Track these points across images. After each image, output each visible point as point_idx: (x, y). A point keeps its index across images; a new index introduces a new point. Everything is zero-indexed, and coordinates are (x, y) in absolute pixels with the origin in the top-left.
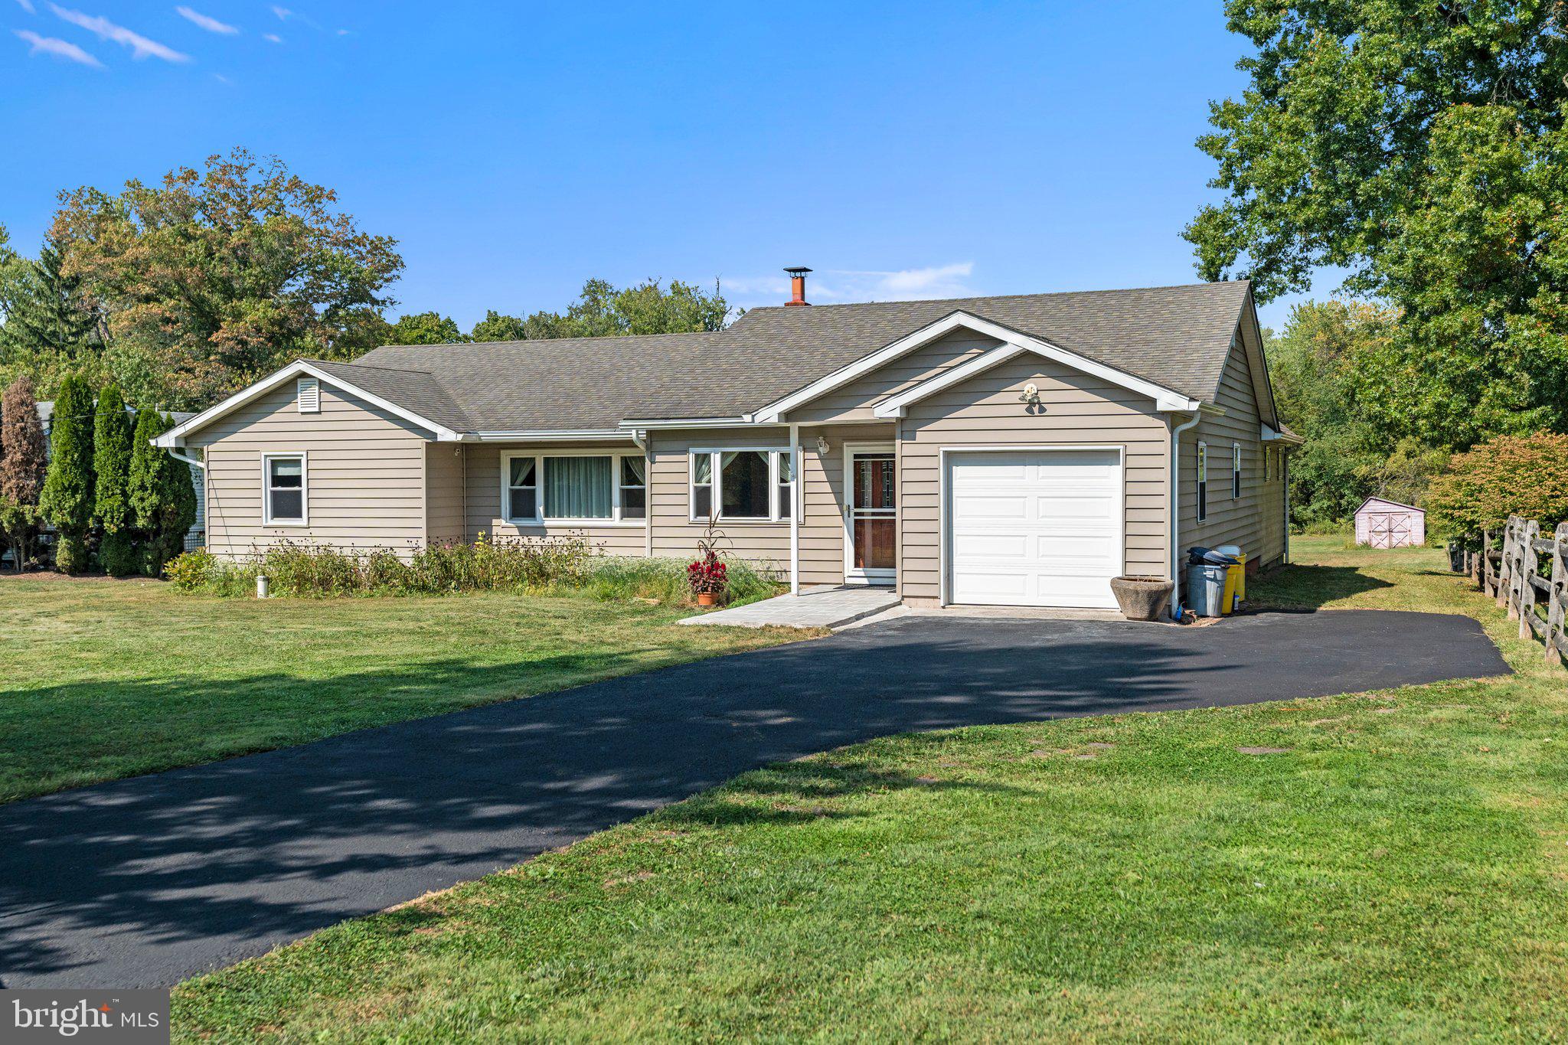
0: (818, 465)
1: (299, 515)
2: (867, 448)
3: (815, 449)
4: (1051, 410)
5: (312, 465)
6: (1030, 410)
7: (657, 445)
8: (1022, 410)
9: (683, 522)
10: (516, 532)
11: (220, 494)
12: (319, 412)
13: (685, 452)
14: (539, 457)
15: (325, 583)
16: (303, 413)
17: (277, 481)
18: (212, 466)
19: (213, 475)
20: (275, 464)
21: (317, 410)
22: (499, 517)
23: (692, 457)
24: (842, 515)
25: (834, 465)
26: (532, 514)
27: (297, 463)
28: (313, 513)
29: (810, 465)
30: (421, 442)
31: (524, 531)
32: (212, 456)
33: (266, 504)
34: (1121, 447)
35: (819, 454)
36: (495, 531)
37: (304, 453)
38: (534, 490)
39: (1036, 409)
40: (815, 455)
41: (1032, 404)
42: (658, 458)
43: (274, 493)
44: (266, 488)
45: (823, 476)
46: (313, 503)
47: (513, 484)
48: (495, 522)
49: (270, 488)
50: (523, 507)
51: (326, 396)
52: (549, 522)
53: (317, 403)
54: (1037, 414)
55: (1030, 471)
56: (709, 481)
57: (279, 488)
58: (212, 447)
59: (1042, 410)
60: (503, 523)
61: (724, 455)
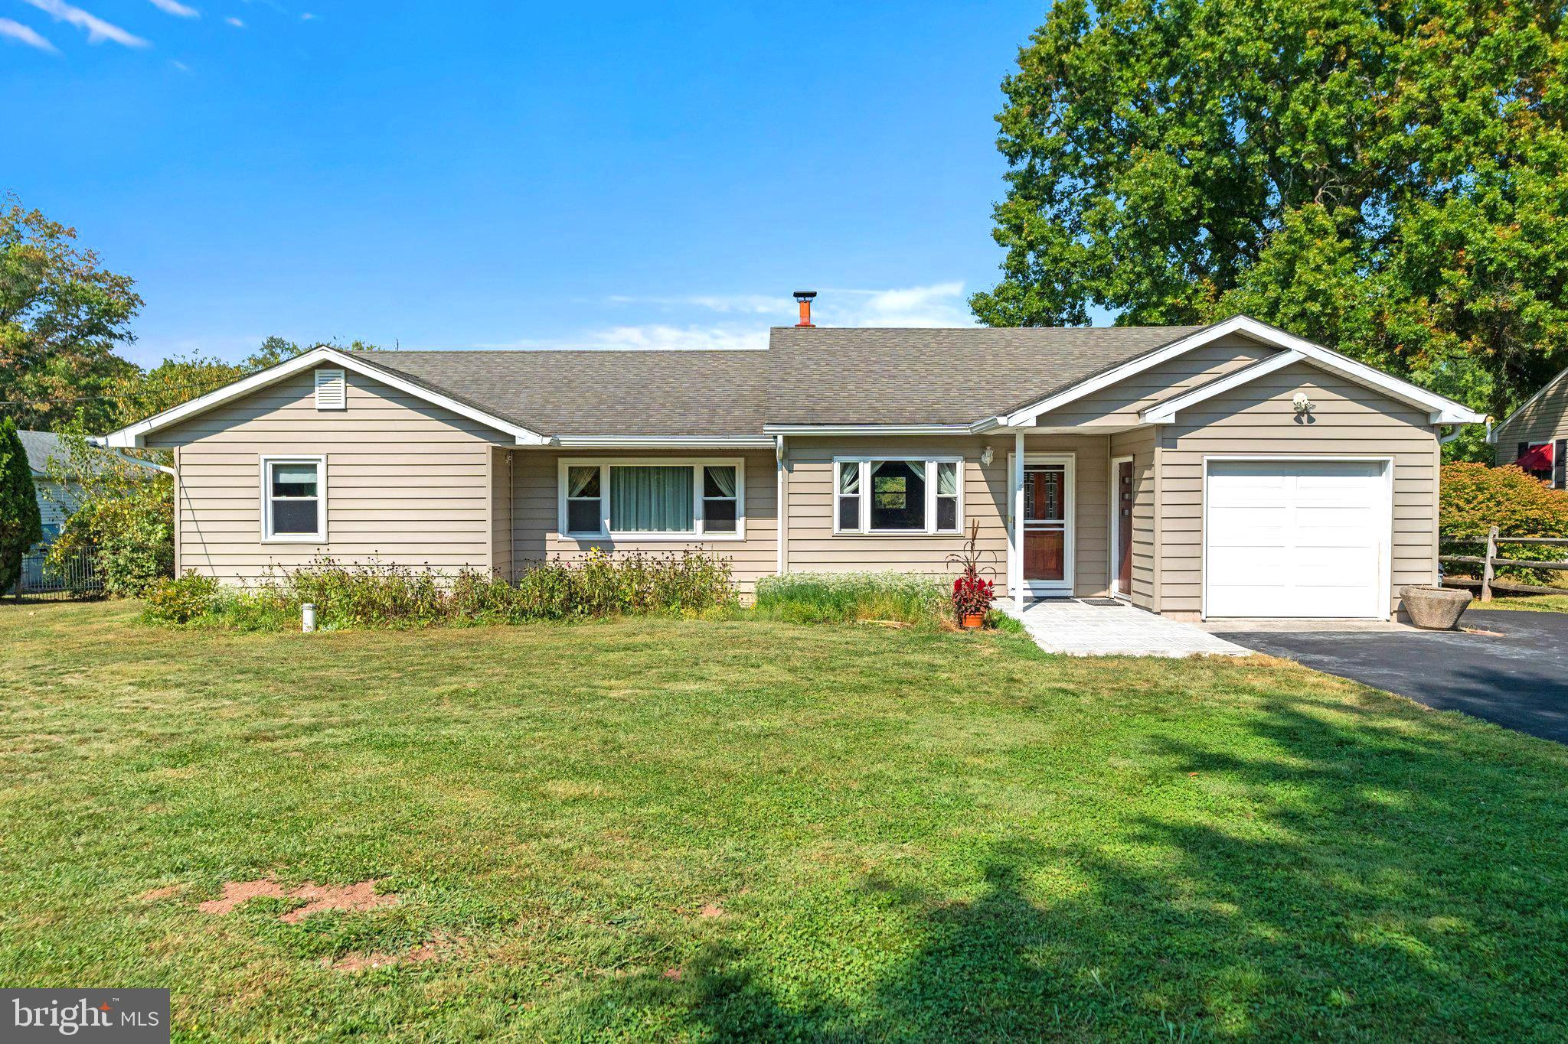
0: (980, 476)
1: (313, 528)
2: (1039, 459)
3: (978, 460)
4: (1319, 420)
5: (332, 471)
6: (1298, 419)
7: (795, 453)
8: (1290, 419)
9: (827, 534)
10: (576, 547)
11: (195, 504)
12: (345, 410)
13: (830, 460)
14: (605, 466)
15: (401, 609)
16: (320, 410)
17: (279, 489)
18: (185, 471)
19: (186, 482)
20: (277, 469)
21: (342, 406)
22: (556, 530)
23: (837, 467)
24: (1006, 527)
25: (997, 475)
26: (596, 527)
27: (312, 468)
28: (333, 527)
29: (971, 476)
30: (486, 447)
31: (584, 546)
32: (185, 459)
33: (267, 516)
34: (1391, 458)
35: (982, 464)
36: (549, 546)
37: (323, 458)
38: (598, 502)
39: (1305, 419)
40: (977, 466)
41: (1301, 413)
42: (796, 467)
43: (275, 503)
44: (267, 498)
45: (985, 487)
46: (333, 516)
47: (570, 494)
48: (549, 536)
49: (271, 498)
50: (584, 519)
51: (354, 391)
52: (616, 536)
53: (343, 398)
54: (1305, 423)
55: (1290, 481)
56: (856, 491)
57: (284, 498)
58: (185, 449)
59: (1311, 420)
60: (561, 537)
61: (874, 464)
